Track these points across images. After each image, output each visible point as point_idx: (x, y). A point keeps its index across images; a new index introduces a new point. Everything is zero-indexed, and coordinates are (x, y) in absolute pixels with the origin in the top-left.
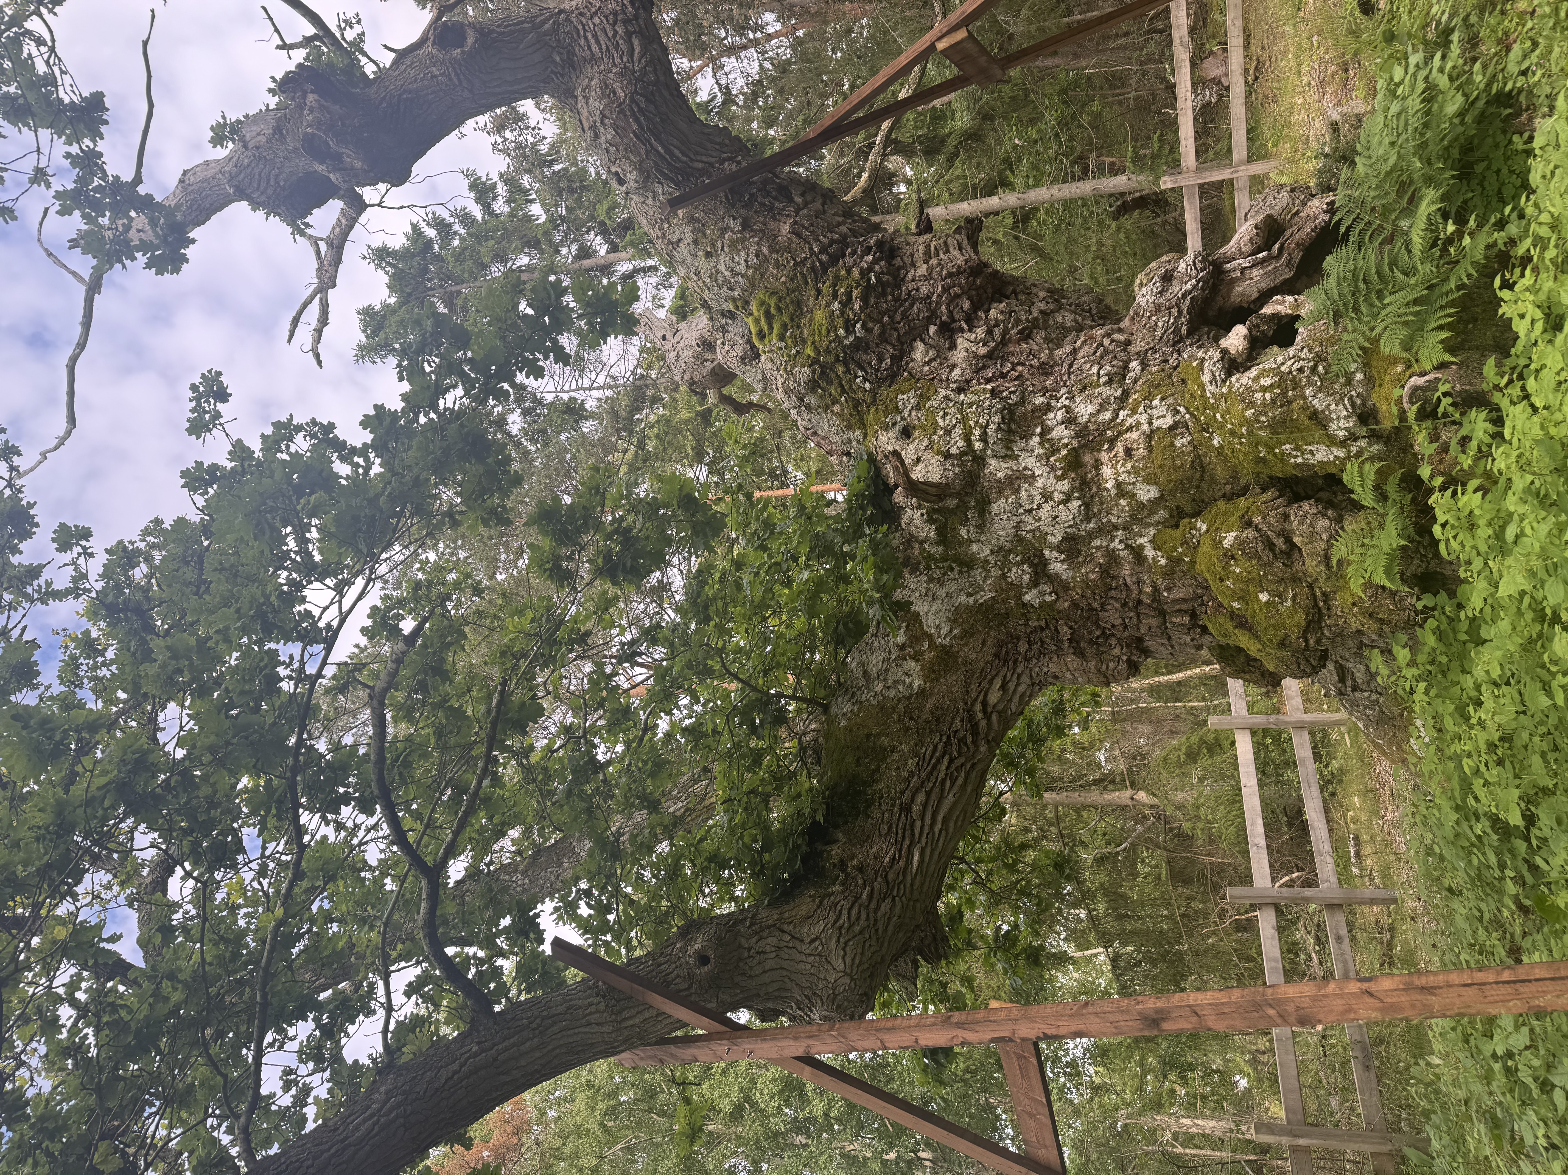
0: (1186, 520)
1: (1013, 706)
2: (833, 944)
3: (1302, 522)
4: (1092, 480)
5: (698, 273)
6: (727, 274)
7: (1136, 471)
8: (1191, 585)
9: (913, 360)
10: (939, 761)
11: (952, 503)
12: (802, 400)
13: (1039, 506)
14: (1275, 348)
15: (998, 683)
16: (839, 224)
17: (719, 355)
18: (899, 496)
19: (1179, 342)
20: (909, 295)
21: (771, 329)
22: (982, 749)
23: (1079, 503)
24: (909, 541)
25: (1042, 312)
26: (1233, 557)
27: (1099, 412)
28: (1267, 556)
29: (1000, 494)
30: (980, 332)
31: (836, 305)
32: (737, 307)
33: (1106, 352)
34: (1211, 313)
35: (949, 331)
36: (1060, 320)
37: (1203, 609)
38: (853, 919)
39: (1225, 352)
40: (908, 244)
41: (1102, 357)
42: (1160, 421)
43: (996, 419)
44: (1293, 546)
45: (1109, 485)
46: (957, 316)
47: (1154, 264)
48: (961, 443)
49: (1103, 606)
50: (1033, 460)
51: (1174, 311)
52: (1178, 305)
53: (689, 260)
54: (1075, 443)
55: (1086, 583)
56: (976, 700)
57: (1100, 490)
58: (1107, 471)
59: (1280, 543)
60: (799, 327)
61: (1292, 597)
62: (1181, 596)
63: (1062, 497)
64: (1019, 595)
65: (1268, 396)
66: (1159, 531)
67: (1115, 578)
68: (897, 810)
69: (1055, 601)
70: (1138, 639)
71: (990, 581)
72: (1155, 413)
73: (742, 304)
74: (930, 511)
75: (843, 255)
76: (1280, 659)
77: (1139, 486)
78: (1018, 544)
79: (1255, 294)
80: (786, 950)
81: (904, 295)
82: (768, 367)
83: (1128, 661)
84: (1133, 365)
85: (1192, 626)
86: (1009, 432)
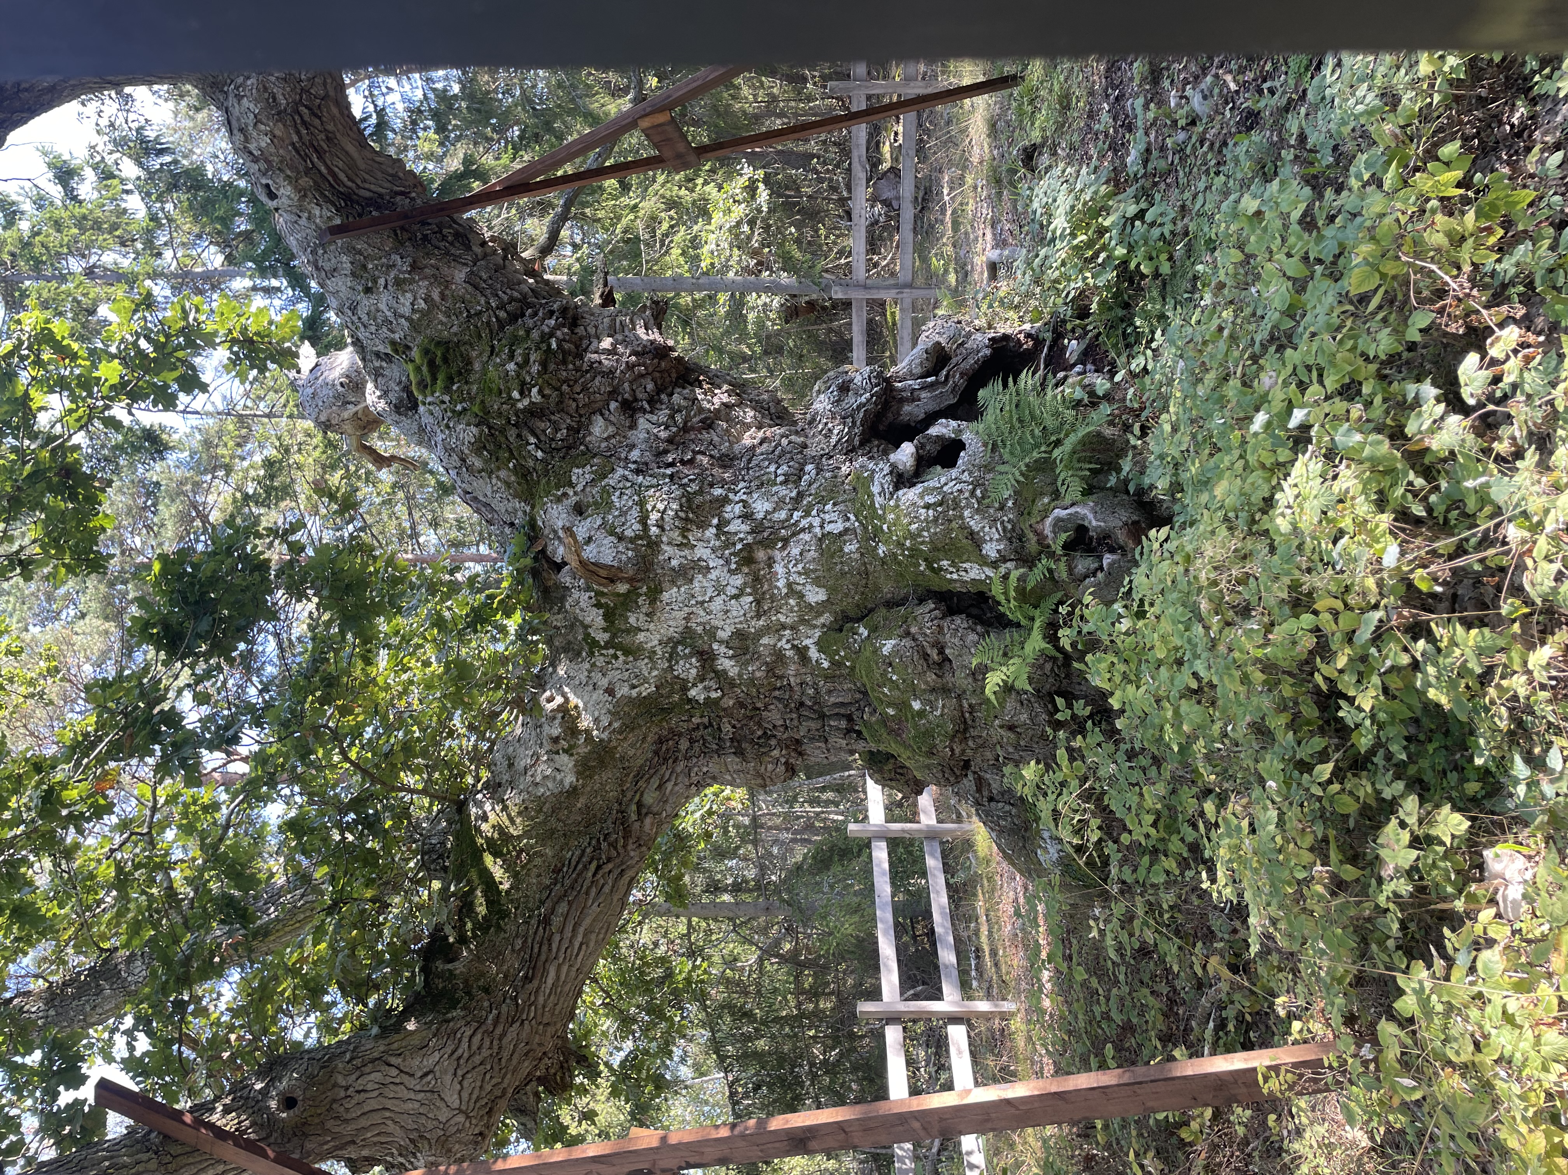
0: (849, 625)
1: (669, 808)
2: (448, 1078)
3: (954, 635)
4: (764, 576)
5: (353, 309)
6: (388, 314)
8: (850, 690)
9: (590, 434)
10: (585, 868)
11: (622, 588)
12: (463, 460)
13: (711, 598)
14: (939, 468)
15: (655, 782)
16: (519, 283)
17: (369, 401)
18: (565, 578)
19: (852, 451)
20: (591, 366)
21: (434, 379)
22: (632, 854)
23: (751, 599)
24: (572, 626)
25: (723, 404)
26: (890, 665)
27: (775, 510)
28: (921, 665)
29: (673, 582)
31: (511, 366)
32: (396, 351)
33: (784, 452)
34: (881, 428)
35: (630, 408)
36: (741, 414)
37: (859, 713)
38: (474, 1047)
39: (893, 466)
40: (592, 314)
41: (780, 456)
42: (832, 526)
43: (675, 506)
44: (945, 657)
45: (781, 584)
46: (640, 395)
47: (831, 374)
48: (637, 527)
49: (766, 706)
50: (709, 551)
51: (849, 420)
52: (852, 416)
53: (344, 292)
54: (750, 539)
55: (752, 680)
56: (631, 800)
57: (773, 587)
58: (779, 569)
59: (934, 654)
60: (467, 383)
61: (941, 707)
62: (840, 700)
63: (734, 591)
64: (685, 689)
65: (931, 512)
66: (824, 633)
67: (781, 677)
68: (534, 922)
69: (721, 698)
70: (797, 741)
71: (655, 673)
72: (827, 517)
73: (401, 348)
74: (599, 594)
75: (523, 315)
76: (928, 767)
77: (808, 587)
78: (687, 636)
79: (922, 416)
80: (392, 1087)
81: (585, 367)
82: (427, 419)
83: (786, 763)
84: (809, 467)
85: (848, 731)
86: (687, 520)
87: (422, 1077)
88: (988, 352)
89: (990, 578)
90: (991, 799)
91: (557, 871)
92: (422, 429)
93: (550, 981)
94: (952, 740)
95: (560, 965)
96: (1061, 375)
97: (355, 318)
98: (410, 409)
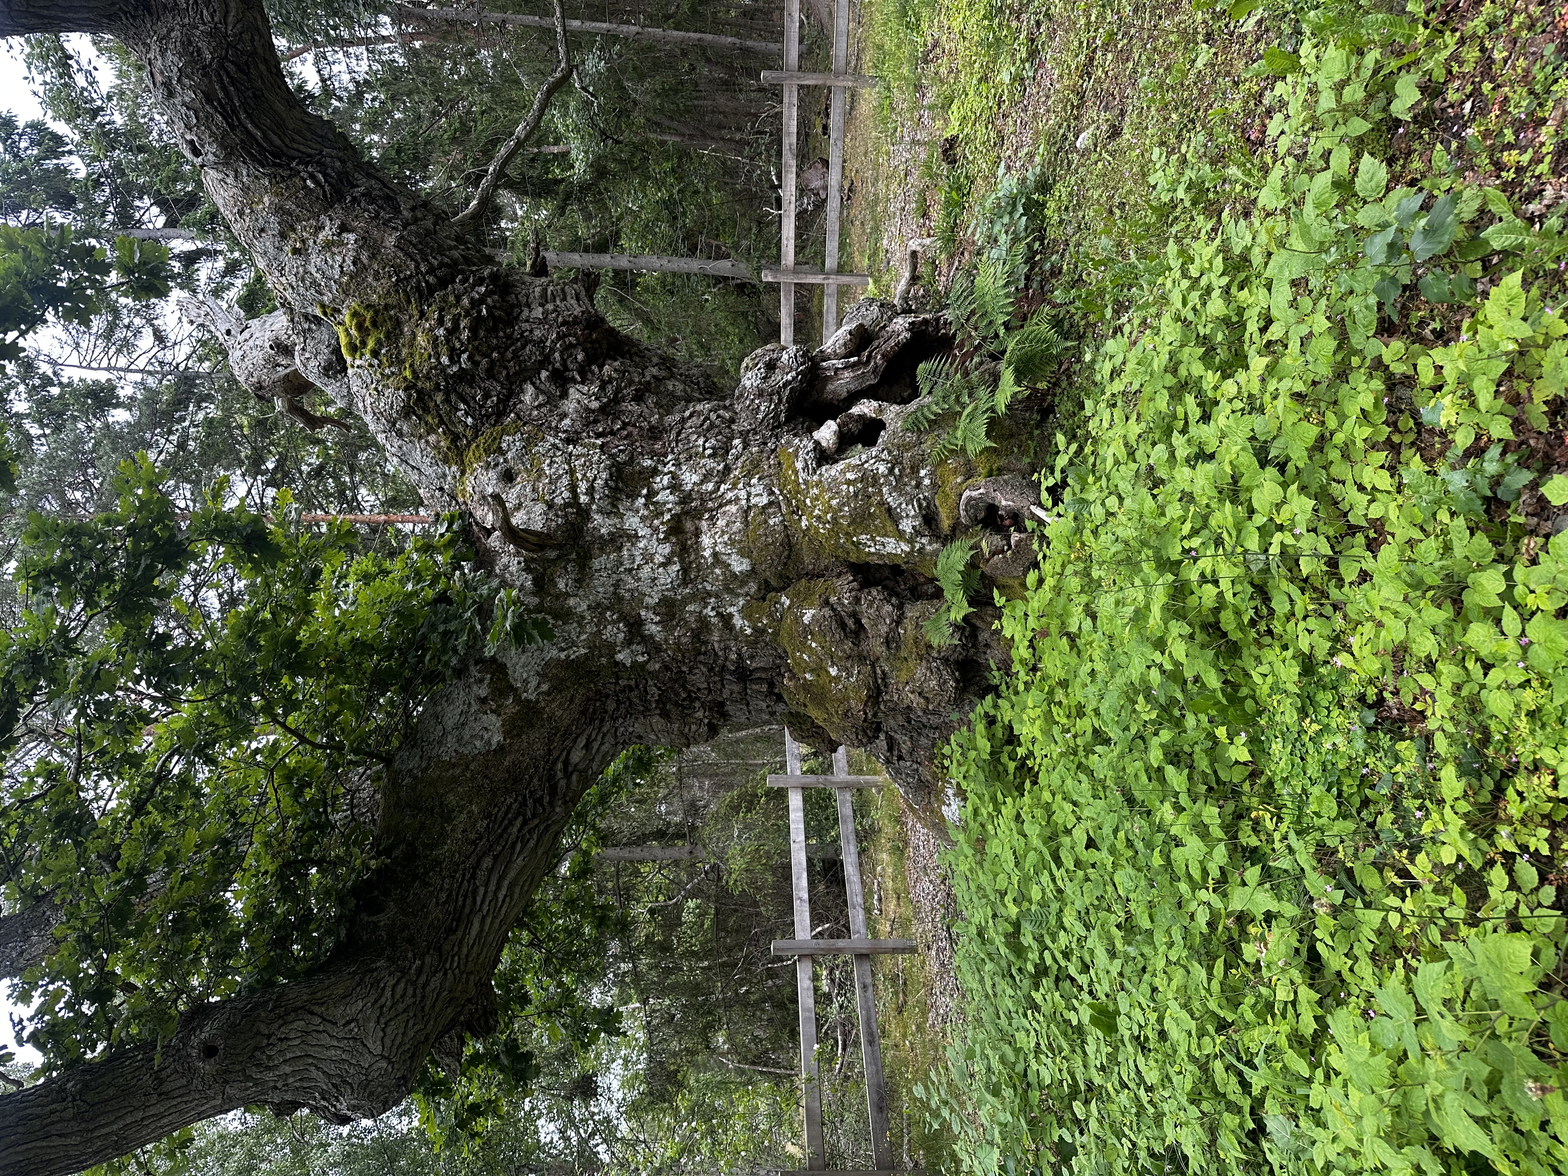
0: (772, 594)
1: (595, 766)
2: (372, 1024)
3: (870, 606)
4: (691, 546)
5: (281, 269)
6: (317, 275)
7: (732, 542)
8: (771, 655)
9: (521, 402)
10: (511, 823)
12: (394, 425)
13: (640, 567)
14: (860, 446)
15: (582, 741)
16: (450, 248)
17: (298, 361)
19: (778, 427)
20: (522, 334)
21: (364, 344)
22: (558, 810)
23: (678, 567)
25: (654, 377)
26: (810, 632)
27: (702, 482)
28: (839, 633)
29: (602, 550)
30: (593, 386)
31: (441, 332)
32: (325, 314)
33: (712, 426)
34: (807, 405)
35: (561, 379)
36: (671, 388)
37: (779, 678)
38: (398, 996)
39: (817, 443)
40: (524, 283)
41: (708, 430)
42: (757, 499)
43: (604, 475)
44: (861, 626)
45: (707, 553)
46: (571, 366)
47: (759, 351)
48: (566, 494)
49: (691, 669)
50: (637, 520)
51: (775, 398)
52: (778, 393)
53: (271, 250)
54: (678, 509)
55: (678, 646)
56: (558, 758)
57: (698, 557)
58: (706, 540)
59: (850, 623)
60: (396, 347)
61: (857, 674)
62: (762, 665)
63: (662, 560)
64: (612, 653)
65: (851, 488)
66: (748, 602)
67: (705, 643)
68: (459, 875)
69: (647, 662)
70: (720, 703)
71: (584, 637)
72: (753, 490)
73: (330, 310)
74: (528, 559)
75: (453, 281)
76: (843, 729)
77: (733, 557)
78: (615, 602)
79: (844, 394)
80: (315, 1034)
81: (516, 335)
82: (356, 382)
83: (710, 724)
84: (736, 442)
85: (769, 694)
86: (616, 490)
87: (345, 1025)
88: (908, 335)
89: (906, 552)
90: (900, 758)
92: (351, 392)
93: (474, 932)
94: (866, 705)
95: (484, 918)
97: (282, 278)
98: (340, 372)
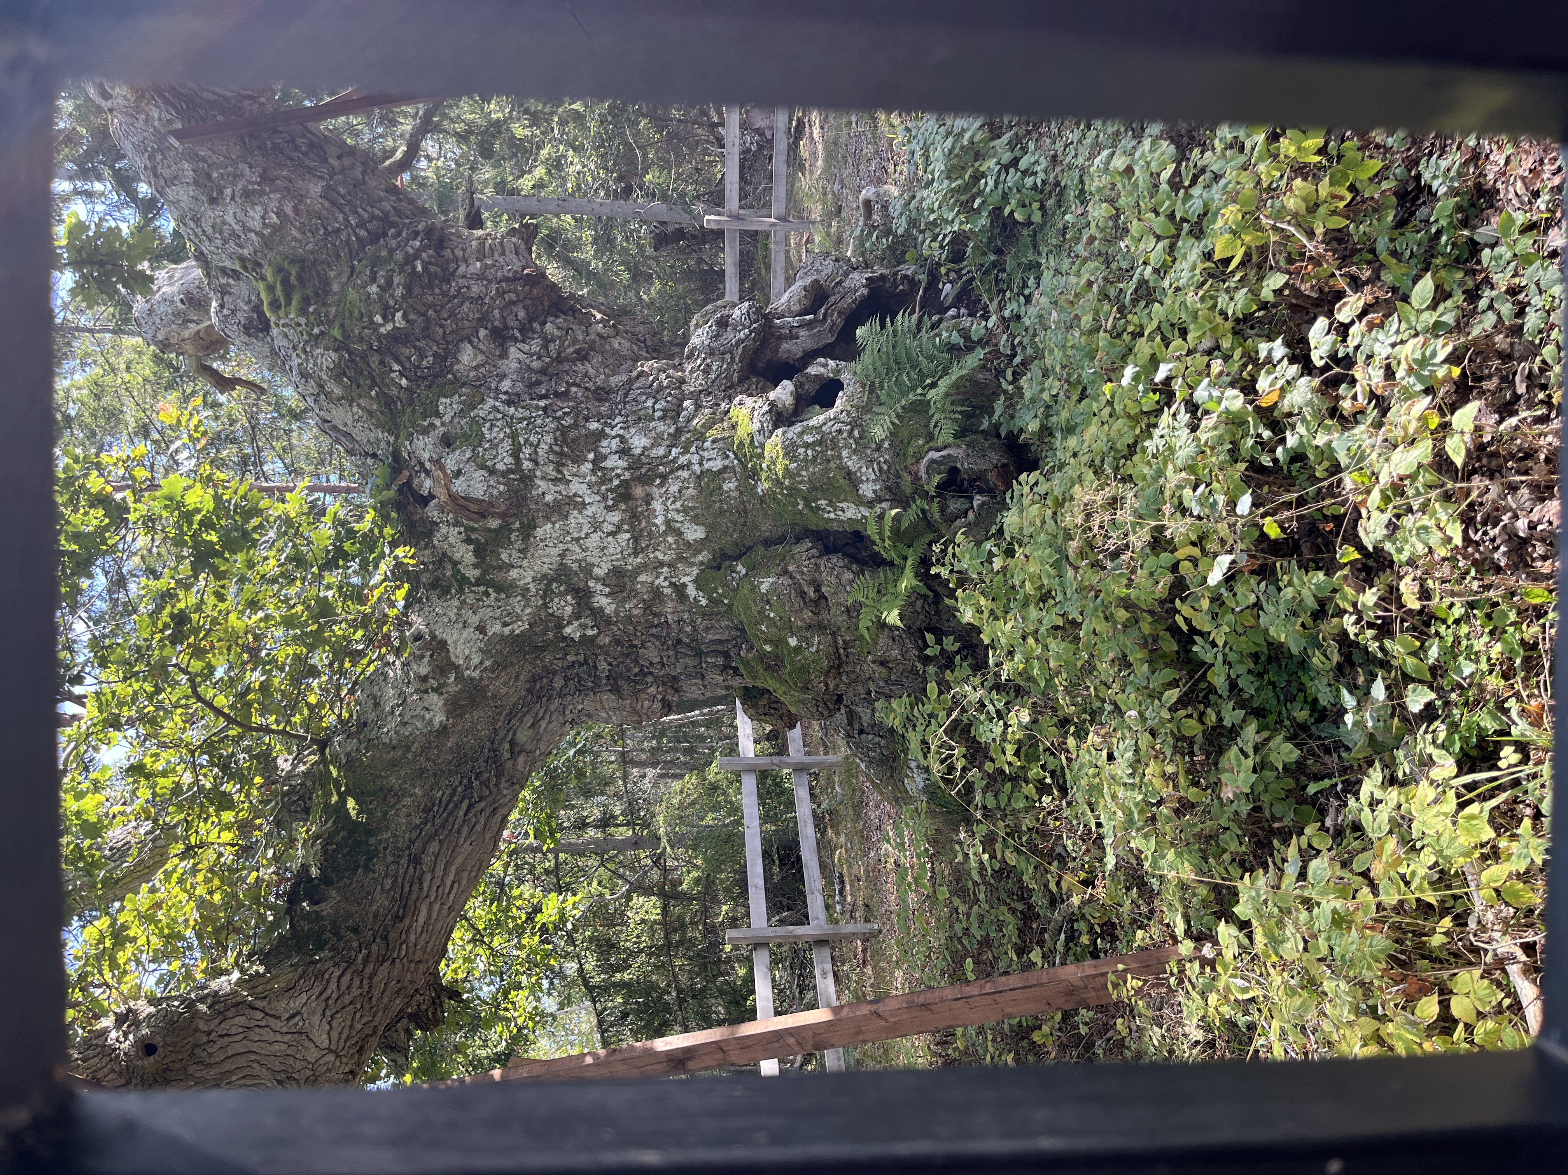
0: (727, 563)
1: (543, 746)
2: (316, 1018)
3: (830, 574)
4: (642, 513)
5: (197, 220)
8: (727, 627)
9: (459, 362)
10: (457, 807)
11: (494, 523)
12: (321, 387)
13: (587, 534)
14: (817, 407)
15: (529, 720)
16: (381, 200)
17: (214, 318)
18: (432, 512)
19: (730, 388)
20: (459, 291)
21: (289, 300)
22: (505, 792)
23: (628, 536)
25: (599, 335)
26: (768, 602)
27: (652, 446)
28: (798, 603)
29: (547, 518)
30: (535, 346)
31: (373, 289)
32: (245, 268)
33: (662, 386)
34: (760, 365)
35: (500, 337)
36: (616, 346)
37: (736, 650)
38: (343, 988)
39: (772, 404)
40: (459, 236)
41: (657, 391)
42: (711, 463)
43: (549, 439)
44: (821, 595)
45: (659, 521)
46: (511, 323)
47: (709, 307)
48: (509, 460)
49: (643, 644)
50: (585, 486)
51: (728, 356)
52: (731, 352)
53: (186, 201)
54: (627, 476)
55: (629, 618)
56: (504, 738)
57: (650, 524)
58: (657, 506)
59: (811, 592)
60: (325, 305)
61: (817, 643)
62: (718, 637)
63: (611, 528)
64: (560, 627)
65: (810, 452)
66: (702, 571)
67: (658, 615)
68: (404, 861)
69: (596, 636)
70: (674, 678)
71: (528, 610)
72: (706, 454)
73: (252, 265)
74: (468, 529)
75: (385, 235)
76: (803, 702)
77: (687, 525)
78: (562, 573)
79: (800, 354)
80: (257, 1030)
81: (453, 291)
82: (280, 342)
83: (663, 700)
84: (686, 403)
85: (725, 668)
86: (561, 454)
87: (288, 1019)
88: (865, 291)
89: (864, 517)
90: (861, 732)
91: (427, 810)
92: (274, 353)
93: (421, 920)
94: (826, 676)
95: (431, 904)
96: (935, 318)
97: (199, 231)
98: (261, 331)
